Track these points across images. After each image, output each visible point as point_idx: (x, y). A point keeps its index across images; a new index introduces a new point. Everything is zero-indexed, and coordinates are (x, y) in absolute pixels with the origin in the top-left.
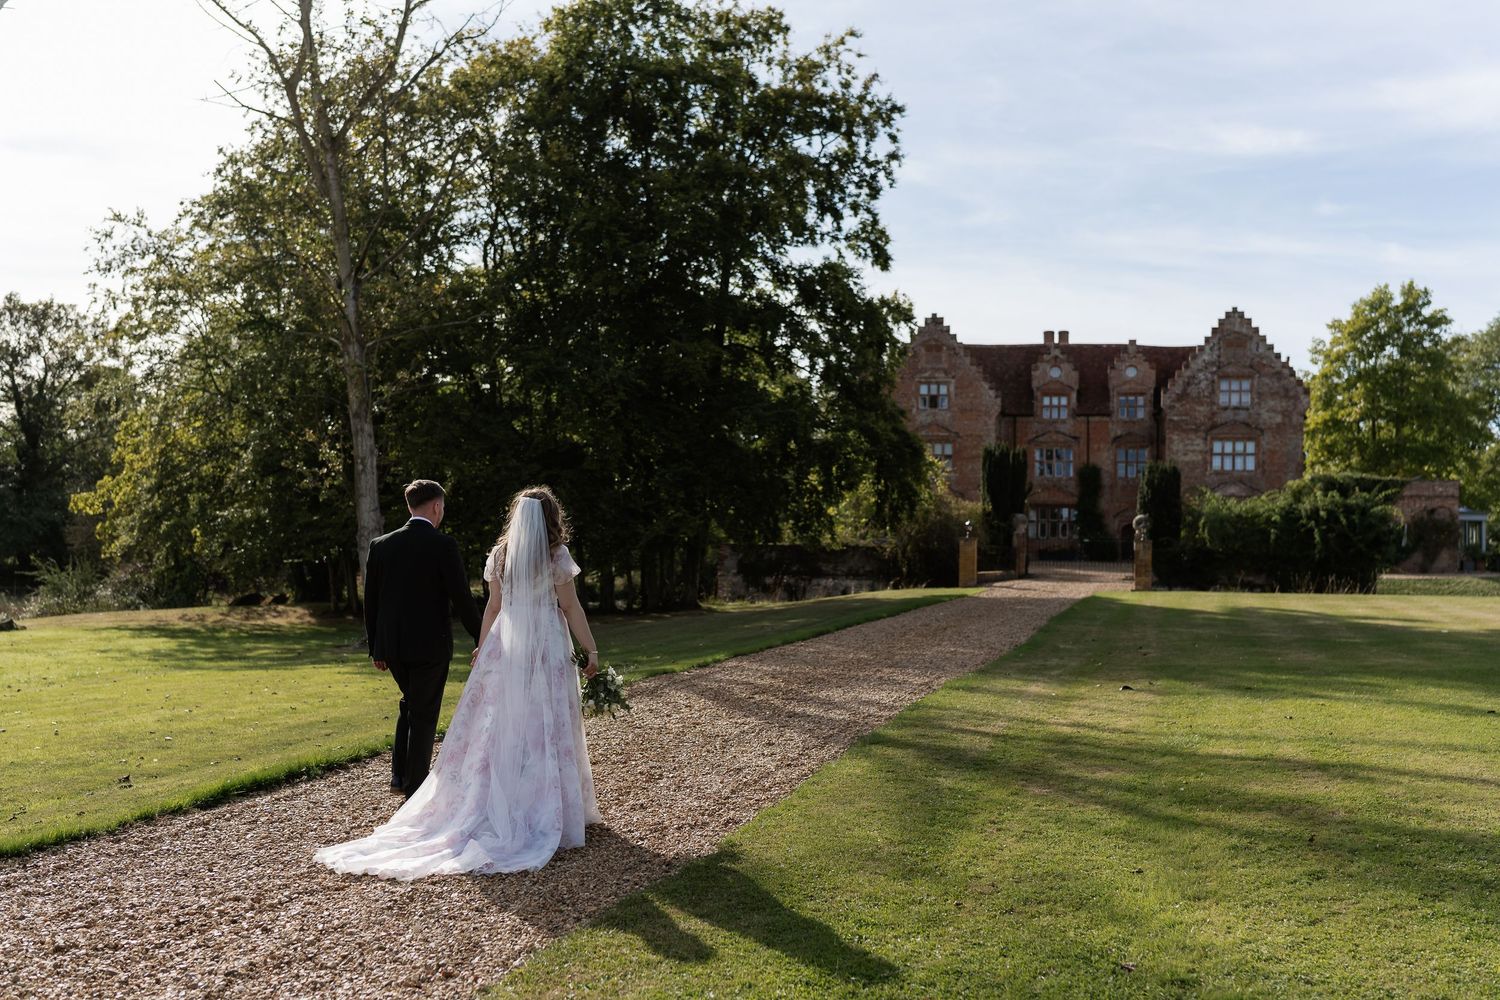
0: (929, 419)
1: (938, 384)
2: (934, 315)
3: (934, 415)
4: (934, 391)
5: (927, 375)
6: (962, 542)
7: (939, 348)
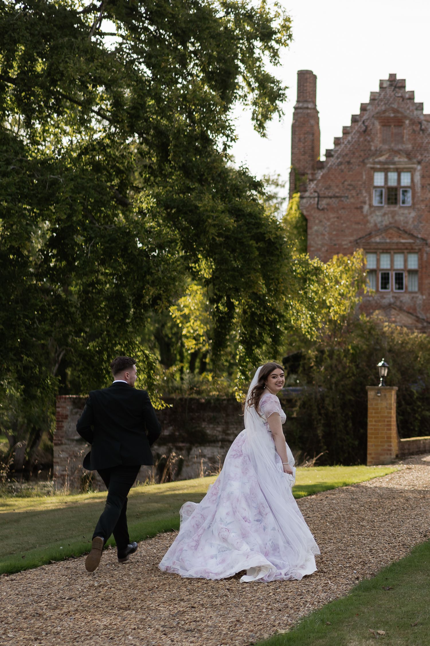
0: (386, 221)
1: (399, 171)
2: (393, 76)
3: (394, 214)
4: (393, 182)
5: (382, 159)
6: (371, 394)
7: (399, 122)
